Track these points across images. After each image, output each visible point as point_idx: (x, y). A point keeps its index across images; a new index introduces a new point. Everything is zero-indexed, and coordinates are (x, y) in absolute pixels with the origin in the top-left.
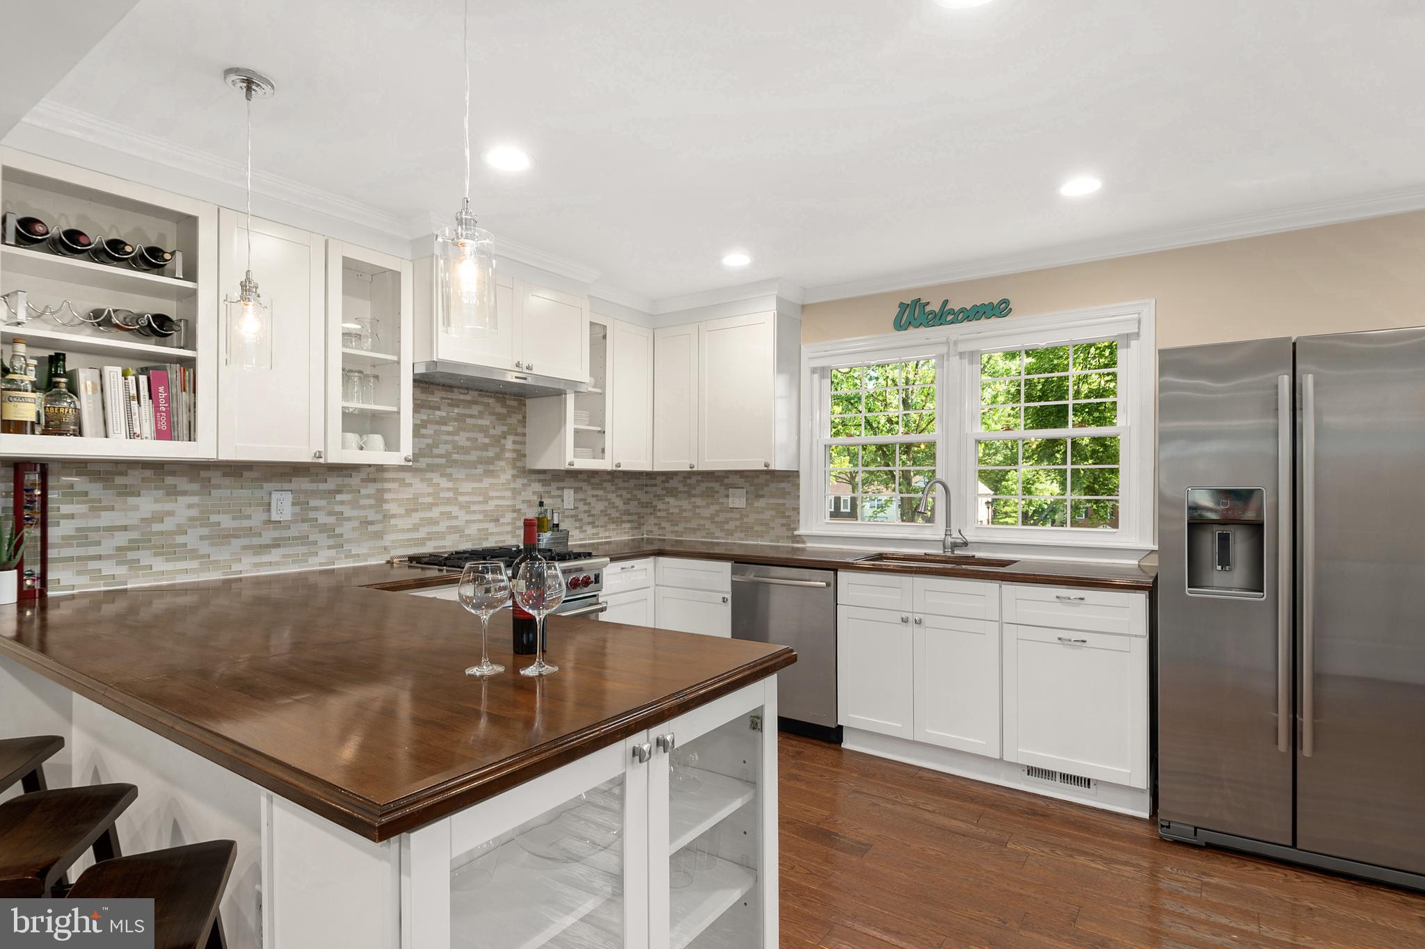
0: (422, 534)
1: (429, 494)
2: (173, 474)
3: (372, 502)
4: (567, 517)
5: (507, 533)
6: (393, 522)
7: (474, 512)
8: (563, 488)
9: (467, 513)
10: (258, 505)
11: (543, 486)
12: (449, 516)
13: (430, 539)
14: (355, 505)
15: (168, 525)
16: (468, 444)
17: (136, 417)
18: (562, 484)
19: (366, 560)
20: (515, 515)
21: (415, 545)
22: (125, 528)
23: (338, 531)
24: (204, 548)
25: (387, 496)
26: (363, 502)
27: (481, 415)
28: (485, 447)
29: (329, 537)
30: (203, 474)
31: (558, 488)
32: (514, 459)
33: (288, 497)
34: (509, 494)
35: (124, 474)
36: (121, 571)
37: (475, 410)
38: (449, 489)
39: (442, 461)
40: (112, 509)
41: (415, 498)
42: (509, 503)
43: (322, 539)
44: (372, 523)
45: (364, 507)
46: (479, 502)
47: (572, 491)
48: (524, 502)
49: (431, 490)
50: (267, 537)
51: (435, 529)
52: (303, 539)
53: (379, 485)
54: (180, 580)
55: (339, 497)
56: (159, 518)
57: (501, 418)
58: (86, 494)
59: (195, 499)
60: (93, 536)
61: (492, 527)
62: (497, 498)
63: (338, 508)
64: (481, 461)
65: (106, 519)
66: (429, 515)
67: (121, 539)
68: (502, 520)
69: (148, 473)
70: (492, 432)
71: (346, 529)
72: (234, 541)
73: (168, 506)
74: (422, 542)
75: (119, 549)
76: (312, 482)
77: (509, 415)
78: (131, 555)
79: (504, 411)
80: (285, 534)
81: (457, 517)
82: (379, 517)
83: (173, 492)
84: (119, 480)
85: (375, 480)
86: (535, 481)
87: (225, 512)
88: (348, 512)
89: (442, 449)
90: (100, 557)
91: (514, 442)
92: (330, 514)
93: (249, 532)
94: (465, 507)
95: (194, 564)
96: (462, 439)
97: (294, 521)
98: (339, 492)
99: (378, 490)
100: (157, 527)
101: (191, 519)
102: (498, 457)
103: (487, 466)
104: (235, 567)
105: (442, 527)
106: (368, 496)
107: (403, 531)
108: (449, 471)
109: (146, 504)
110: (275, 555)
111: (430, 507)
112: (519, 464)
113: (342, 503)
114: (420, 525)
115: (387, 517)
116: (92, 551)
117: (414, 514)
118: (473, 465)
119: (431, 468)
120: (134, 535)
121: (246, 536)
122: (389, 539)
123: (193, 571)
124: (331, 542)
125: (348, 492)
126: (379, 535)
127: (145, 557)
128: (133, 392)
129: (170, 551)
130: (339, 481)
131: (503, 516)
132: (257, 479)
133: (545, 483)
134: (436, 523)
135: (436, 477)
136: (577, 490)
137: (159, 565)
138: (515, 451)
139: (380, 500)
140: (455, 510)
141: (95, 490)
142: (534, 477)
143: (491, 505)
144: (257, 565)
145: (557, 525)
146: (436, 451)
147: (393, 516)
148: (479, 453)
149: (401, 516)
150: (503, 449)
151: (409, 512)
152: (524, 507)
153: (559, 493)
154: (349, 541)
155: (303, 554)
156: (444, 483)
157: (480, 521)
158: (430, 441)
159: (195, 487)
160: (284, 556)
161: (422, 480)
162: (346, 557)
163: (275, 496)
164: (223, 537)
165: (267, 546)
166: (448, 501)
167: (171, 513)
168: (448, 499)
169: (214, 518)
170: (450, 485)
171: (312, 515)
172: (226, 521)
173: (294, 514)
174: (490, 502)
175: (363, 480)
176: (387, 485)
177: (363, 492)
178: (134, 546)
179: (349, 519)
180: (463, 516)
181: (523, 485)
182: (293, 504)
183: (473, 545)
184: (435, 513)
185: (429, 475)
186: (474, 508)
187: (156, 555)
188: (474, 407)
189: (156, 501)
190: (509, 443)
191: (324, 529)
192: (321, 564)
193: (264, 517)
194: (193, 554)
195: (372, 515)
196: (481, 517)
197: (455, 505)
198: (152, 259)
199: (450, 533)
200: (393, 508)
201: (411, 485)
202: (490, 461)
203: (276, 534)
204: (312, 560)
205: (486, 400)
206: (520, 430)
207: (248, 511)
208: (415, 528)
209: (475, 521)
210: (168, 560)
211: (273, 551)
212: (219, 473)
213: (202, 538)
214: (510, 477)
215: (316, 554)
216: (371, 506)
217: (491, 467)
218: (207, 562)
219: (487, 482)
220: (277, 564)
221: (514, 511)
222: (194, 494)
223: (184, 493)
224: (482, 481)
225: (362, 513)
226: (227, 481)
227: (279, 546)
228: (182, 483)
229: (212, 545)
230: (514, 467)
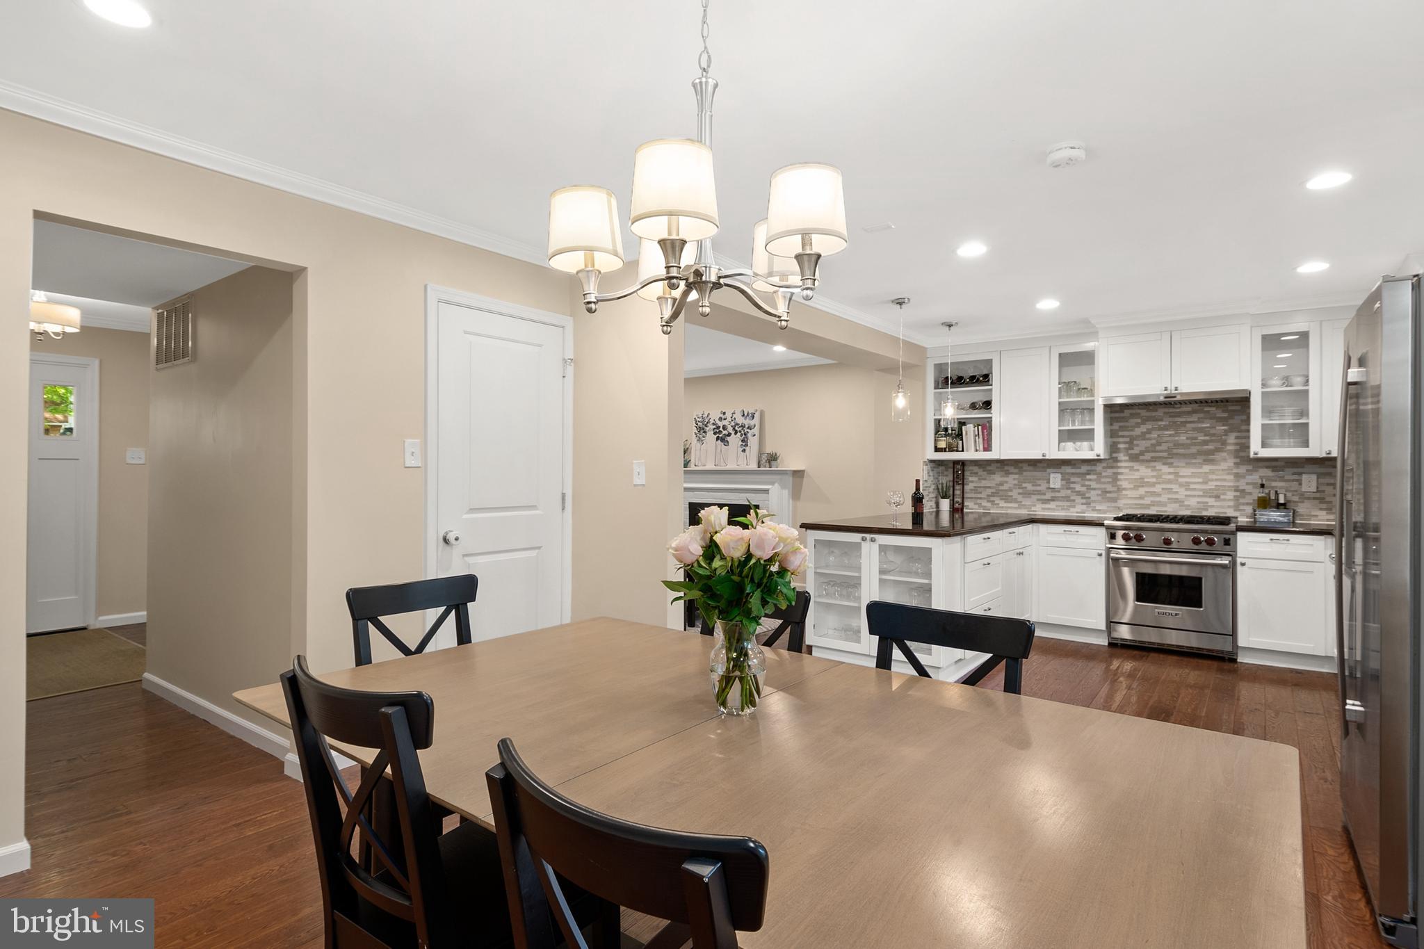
0: (1147, 501)
1: (1153, 476)
2: (1007, 465)
3: (1110, 480)
4: (1309, 498)
5: (1229, 507)
6: (1124, 492)
7: (1194, 489)
8: (1300, 474)
9: (1186, 490)
10: (1043, 480)
11: (1273, 471)
12: (1170, 491)
13: (1154, 505)
14: (1098, 481)
15: (1005, 487)
16: (1189, 441)
17: (977, 443)
18: (1300, 470)
19: (1105, 513)
20: (1238, 494)
21: (1141, 508)
22: (989, 487)
23: (1087, 495)
24: (1020, 498)
25: (1119, 477)
26: (1103, 480)
27: (1200, 421)
28: (1205, 443)
29: (1082, 498)
30: (1020, 465)
31: (1294, 474)
32: (1236, 451)
33: (1059, 476)
34: (1232, 477)
35: (990, 465)
36: (989, 505)
37: (1195, 417)
38: (1170, 473)
39: (1165, 454)
40: (985, 479)
41: (1142, 478)
42: (1231, 484)
43: (1079, 499)
44: (1110, 492)
45: (1104, 483)
46: (1198, 483)
47: (1314, 477)
48: (1247, 484)
49: (1155, 473)
50: (1048, 496)
51: (1158, 499)
52: (1067, 498)
53: (1115, 470)
54: (1010, 511)
55: (1088, 477)
56: (1001, 484)
57: (1222, 420)
58: (977, 473)
59: (1016, 476)
60: (979, 490)
61: (1211, 501)
62: (1216, 480)
63: (1087, 483)
64: (1200, 453)
65: (984, 483)
66: (1152, 489)
67: (989, 491)
68: (1222, 497)
69: (999, 465)
70: (1213, 431)
71: (1093, 495)
72: (1032, 496)
73: (1005, 479)
74: (1147, 507)
75: (988, 496)
76: (1072, 468)
77: (1231, 417)
78: (992, 499)
79: (1225, 415)
80: (1057, 494)
81: (1177, 492)
82: (1115, 489)
83: (1008, 473)
84: (989, 468)
85: (1112, 467)
86: (1262, 467)
87: (1029, 483)
88: (1093, 485)
89: (1164, 447)
90: (981, 498)
91: (1237, 438)
92: (1083, 486)
93: (1039, 493)
94: (1186, 486)
95: (1016, 505)
96: (1182, 438)
97: (1063, 489)
98: (1089, 474)
99: (1114, 473)
100: (1001, 488)
101: (1015, 485)
102: (1218, 450)
103: (1208, 457)
104: (1033, 509)
105: (1164, 498)
106: (1106, 477)
107: (1131, 498)
108: (1170, 461)
109: (998, 478)
110: (1052, 505)
111: (1153, 485)
112: (1242, 454)
113: (1090, 480)
114: (1146, 496)
115: (1119, 489)
116: (979, 496)
117: (1140, 489)
118: (1193, 456)
119: (1154, 459)
120: (994, 491)
121: (1039, 494)
122: (1121, 503)
123: (1015, 508)
124: (1084, 501)
125: (1094, 474)
126: (1115, 500)
127: (997, 500)
128: (977, 433)
129: (1007, 499)
130: (1089, 468)
131: (1224, 494)
132: (1043, 467)
133: (1274, 469)
134: (1159, 495)
135: (1159, 466)
136: (1319, 476)
137: (1002, 504)
138: (1236, 444)
139: (1115, 478)
140: (1175, 487)
141: (981, 472)
142: (1261, 464)
143: (1212, 485)
144: (1043, 509)
145: (1284, 505)
146: (1158, 448)
147: (1125, 489)
148: (1198, 447)
149: (1131, 489)
150: (1224, 443)
151: (1136, 488)
152: (1249, 488)
153: (1296, 477)
154: (1094, 501)
155: (1067, 506)
156: (1165, 469)
157: (1199, 496)
158: (1154, 442)
159: (1016, 471)
160: (1057, 506)
161: (1147, 467)
162: (1093, 510)
163: (1052, 475)
164: (1027, 494)
165: (1048, 500)
166: (1170, 482)
167: (1007, 482)
168: (1169, 479)
169: (1024, 485)
170: (1171, 470)
171: (1072, 486)
172: (1029, 487)
173: (1062, 485)
174: (1210, 483)
175: (1104, 468)
176: (1120, 470)
177: (1104, 474)
178: (993, 495)
179: (1094, 489)
180: (1182, 493)
181: (1248, 470)
182: (1062, 480)
183: (1192, 512)
184: (1158, 488)
185: (1153, 464)
186: (1192, 486)
187: (1001, 499)
188: (1194, 415)
189: (1001, 477)
190: (1231, 439)
191: (1079, 493)
192: (1077, 512)
193: (1047, 485)
194: (1015, 501)
195: (1109, 487)
196: (1201, 493)
197: (1176, 484)
198: (974, 380)
199: (1170, 503)
200: (1124, 484)
201: (1138, 470)
202: (1212, 452)
203: (1053, 495)
204: (1072, 510)
205: (1206, 409)
206: (1244, 427)
207: (1039, 482)
208: (1141, 498)
209: (1194, 496)
210: (1005, 502)
211: (1052, 503)
212: (1027, 464)
213: (1019, 494)
214: (1232, 464)
215: (1074, 507)
216: (1109, 483)
217: (1211, 457)
218: (1021, 506)
219: (1206, 468)
220: (1054, 509)
221: (1236, 491)
222: (1016, 474)
223: (1012, 473)
224: (1201, 468)
225: (1103, 486)
226: (1031, 468)
227: (1053, 500)
228: (1012, 469)
229: (1023, 497)
230: (1236, 457)
